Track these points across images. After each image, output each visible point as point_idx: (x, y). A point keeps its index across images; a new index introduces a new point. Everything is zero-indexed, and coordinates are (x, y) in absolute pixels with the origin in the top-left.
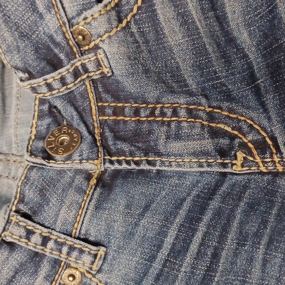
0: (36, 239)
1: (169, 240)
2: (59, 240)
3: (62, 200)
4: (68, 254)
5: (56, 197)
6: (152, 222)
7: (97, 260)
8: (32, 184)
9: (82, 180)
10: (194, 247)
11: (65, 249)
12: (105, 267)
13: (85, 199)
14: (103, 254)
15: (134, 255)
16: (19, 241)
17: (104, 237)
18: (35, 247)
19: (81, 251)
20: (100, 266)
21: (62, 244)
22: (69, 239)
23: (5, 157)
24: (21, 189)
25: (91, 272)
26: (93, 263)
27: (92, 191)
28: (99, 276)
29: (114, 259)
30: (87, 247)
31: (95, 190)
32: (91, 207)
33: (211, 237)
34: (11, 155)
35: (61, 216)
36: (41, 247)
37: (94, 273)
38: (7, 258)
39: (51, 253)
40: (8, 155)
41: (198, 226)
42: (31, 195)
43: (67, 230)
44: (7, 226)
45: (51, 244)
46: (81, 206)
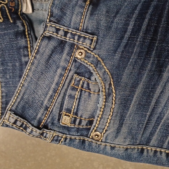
0: (61, 33)
1: (130, 27)
2: (73, 33)
3: (73, 12)
4: (78, 40)
5: (69, 11)
6: (121, 19)
7: (93, 43)
8: (56, 6)
9: (82, 2)
10: (144, 27)
11: (76, 37)
12: (98, 47)
13: (84, 10)
14: (96, 39)
15: (112, 38)
16: (53, 34)
17: (96, 30)
18: (61, 37)
19: (85, 38)
20: (95, 46)
21: (75, 35)
22: (78, 32)
24: (51, 9)
25: (90, 49)
26: (91, 44)
27: (88, 7)
28: (94, 51)
29: (102, 41)
30: (87, 36)
31: (89, 6)
32: (88, 14)
33: (153, 21)
35: (73, 20)
36: (64, 37)
37: (92, 49)
38: (47, 44)
39: (69, 40)
41: (146, 16)
42: (56, 11)
43: (76, 27)
44: (46, 29)
45: (69, 35)
46: (83, 14)
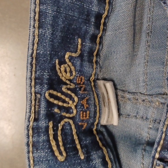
23: (133, 96)
34: (139, 94)
40: (136, 94)
